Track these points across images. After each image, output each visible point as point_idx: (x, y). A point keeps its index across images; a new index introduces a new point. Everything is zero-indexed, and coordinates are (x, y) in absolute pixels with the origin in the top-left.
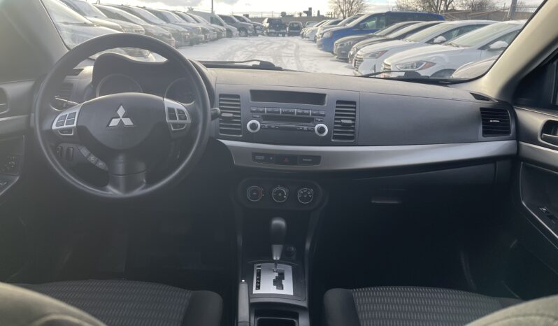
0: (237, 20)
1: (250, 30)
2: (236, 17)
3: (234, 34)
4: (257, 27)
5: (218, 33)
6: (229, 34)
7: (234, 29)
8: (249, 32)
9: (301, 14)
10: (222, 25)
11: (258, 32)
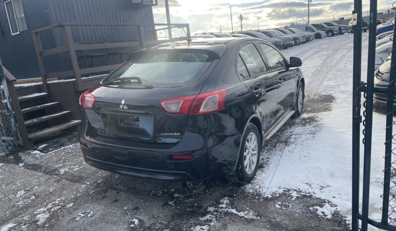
0: (325, 26)
1: (336, 31)
2: (325, 23)
3: (322, 36)
4: (342, 28)
5: (307, 38)
6: (318, 36)
7: (323, 33)
8: (335, 33)
9: (389, 11)
10: (313, 31)
11: (343, 31)
